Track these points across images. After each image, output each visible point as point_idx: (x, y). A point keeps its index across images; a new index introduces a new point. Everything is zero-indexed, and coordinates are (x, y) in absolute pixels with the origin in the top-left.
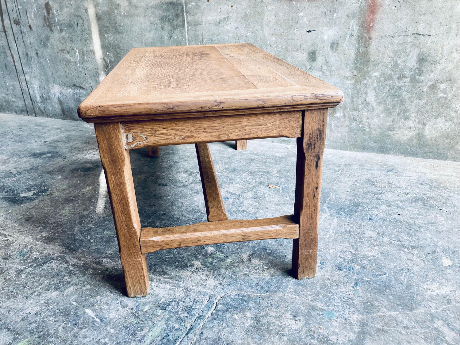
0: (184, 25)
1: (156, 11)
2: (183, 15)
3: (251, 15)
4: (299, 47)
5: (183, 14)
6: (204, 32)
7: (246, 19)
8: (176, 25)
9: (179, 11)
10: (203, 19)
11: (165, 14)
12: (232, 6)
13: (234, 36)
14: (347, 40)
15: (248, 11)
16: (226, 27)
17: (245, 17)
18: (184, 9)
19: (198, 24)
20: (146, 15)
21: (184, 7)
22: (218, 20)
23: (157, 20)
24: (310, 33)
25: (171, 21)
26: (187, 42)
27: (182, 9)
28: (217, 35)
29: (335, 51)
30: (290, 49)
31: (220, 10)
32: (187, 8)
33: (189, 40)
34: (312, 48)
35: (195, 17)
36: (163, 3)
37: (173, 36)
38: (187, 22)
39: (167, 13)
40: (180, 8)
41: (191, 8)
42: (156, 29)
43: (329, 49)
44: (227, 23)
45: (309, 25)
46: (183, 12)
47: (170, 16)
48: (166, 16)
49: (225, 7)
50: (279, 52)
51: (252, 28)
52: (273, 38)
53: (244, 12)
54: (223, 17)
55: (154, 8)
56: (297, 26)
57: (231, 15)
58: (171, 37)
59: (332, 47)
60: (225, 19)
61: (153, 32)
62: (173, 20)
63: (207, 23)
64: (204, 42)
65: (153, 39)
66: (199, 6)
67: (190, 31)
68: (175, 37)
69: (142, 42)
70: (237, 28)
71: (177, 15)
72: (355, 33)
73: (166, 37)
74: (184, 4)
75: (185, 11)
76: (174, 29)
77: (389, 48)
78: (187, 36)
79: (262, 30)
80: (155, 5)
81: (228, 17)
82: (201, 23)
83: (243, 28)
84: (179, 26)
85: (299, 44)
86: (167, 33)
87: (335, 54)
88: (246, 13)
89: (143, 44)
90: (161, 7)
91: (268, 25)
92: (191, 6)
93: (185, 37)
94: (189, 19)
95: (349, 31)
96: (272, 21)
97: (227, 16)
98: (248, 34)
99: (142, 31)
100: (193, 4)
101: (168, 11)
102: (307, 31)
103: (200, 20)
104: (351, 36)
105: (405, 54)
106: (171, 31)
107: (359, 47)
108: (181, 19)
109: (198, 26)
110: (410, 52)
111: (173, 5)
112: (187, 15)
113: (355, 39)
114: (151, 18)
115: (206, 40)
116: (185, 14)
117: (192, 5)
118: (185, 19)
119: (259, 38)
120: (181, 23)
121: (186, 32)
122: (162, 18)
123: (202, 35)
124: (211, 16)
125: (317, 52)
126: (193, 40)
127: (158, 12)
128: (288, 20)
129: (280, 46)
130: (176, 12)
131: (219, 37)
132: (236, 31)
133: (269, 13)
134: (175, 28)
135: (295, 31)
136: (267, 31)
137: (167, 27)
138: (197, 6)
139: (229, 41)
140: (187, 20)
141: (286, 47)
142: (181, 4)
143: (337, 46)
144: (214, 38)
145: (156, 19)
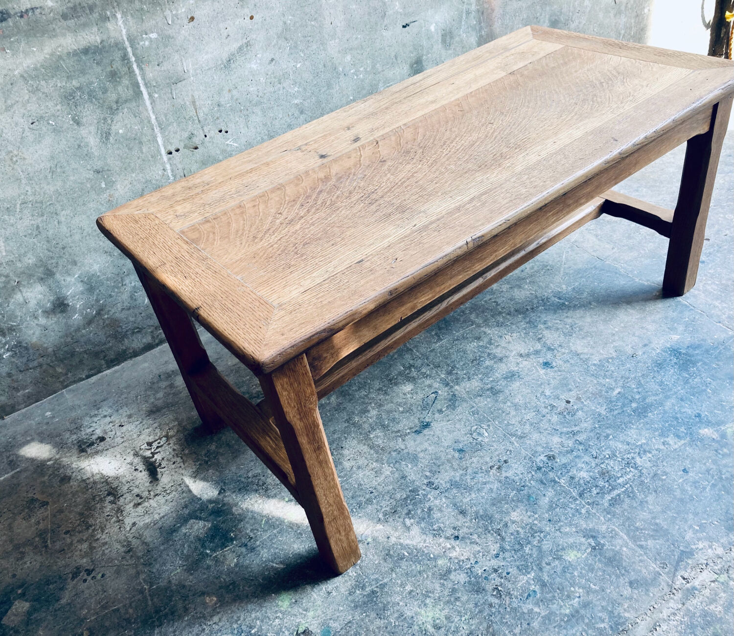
0: (138, 94)
1: (43, 83)
2: (131, 71)
3: (298, 25)
4: (394, 60)
5: (130, 68)
6: (196, 94)
7: (288, 36)
8: (117, 102)
9: (117, 65)
10: (188, 65)
11: (75, 83)
12: (252, 18)
13: (269, 81)
14: (463, 23)
15: (289, 19)
16: (248, 66)
17: (285, 34)
18: (131, 54)
19: (176, 80)
20: (9, 102)
21: (129, 50)
22: (225, 56)
23: (53, 107)
24: (407, 28)
25: (100, 94)
26: (157, 130)
27: (125, 57)
28: (230, 91)
29: (450, 45)
30: (380, 69)
31: (226, 34)
32: (138, 52)
33: (160, 125)
34: (415, 53)
35: (166, 66)
36: (60, 57)
37: (113, 132)
38: (146, 84)
39: (82, 79)
40: (118, 55)
41: (150, 48)
42: (56, 131)
43: (440, 46)
44: (248, 56)
45: (405, 15)
46: (129, 62)
47: (92, 83)
48: (79, 88)
49: (237, 23)
50: (362, 80)
51: (303, 51)
52: (349, 58)
53: (281, 23)
54: (236, 45)
55: (32, 78)
56: (386, 22)
57: (254, 37)
58: (106, 136)
59: (444, 41)
60: (240, 48)
61: (48, 140)
62: (105, 91)
63: (198, 71)
64: (201, 115)
65: (52, 158)
66: (169, 37)
67: (158, 102)
68: (121, 131)
69: (19, 180)
70: (272, 60)
71: (114, 76)
72: (473, 8)
73: (93, 141)
74: (127, 44)
75: (133, 59)
76: (113, 114)
77: (517, 18)
78: (153, 117)
79: (325, 50)
80: (36, 69)
81: (248, 44)
82: (186, 76)
83: (286, 56)
84: (126, 101)
85: (393, 54)
86: (93, 129)
87: (450, 52)
88: (285, 23)
89: (23, 181)
90: (58, 68)
91: (333, 36)
92: (147, 43)
93: (149, 122)
94: (150, 75)
95: (465, 6)
96: (339, 25)
97: (245, 41)
98: (299, 65)
99: (10, 148)
100: (153, 36)
101: (83, 72)
102: (404, 27)
103: (180, 69)
104: (468, 13)
105: (535, 20)
106: (105, 119)
107: (481, 29)
108: (126, 81)
109: (179, 85)
110: (541, 15)
111: (94, 53)
112: (141, 69)
113: (474, 18)
114: (33, 107)
115: (206, 110)
116: (135, 66)
117: (151, 40)
118: (139, 79)
119: (321, 66)
120: (131, 92)
121: (149, 107)
122: (69, 97)
123: (194, 103)
124: (207, 53)
125: (424, 57)
126: (171, 120)
127: (51, 83)
128: (369, 14)
129: (362, 69)
130: (109, 69)
131: (235, 92)
132: (272, 67)
133: (332, 11)
134: (113, 110)
135: (385, 33)
136: (333, 47)
137: (90, 114)
138: (166, 39)
139: (260, 94)
140: (144, 79)
141: (373, 67)
142: (119, 46)
143: (451, 38)
144: (225, 99)
145: (50, 104)
